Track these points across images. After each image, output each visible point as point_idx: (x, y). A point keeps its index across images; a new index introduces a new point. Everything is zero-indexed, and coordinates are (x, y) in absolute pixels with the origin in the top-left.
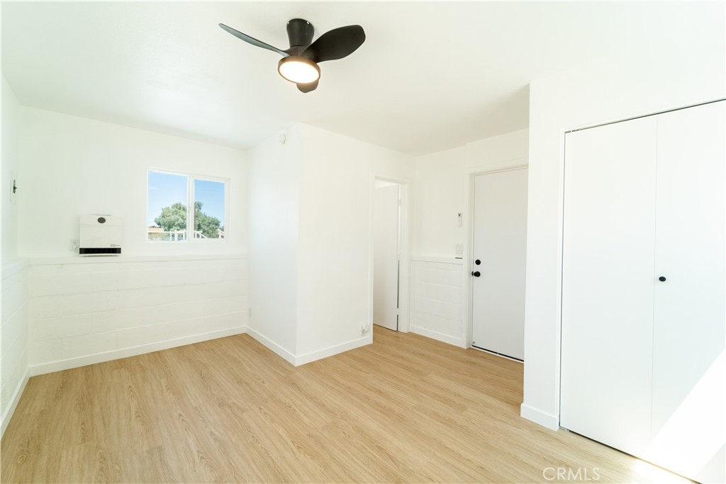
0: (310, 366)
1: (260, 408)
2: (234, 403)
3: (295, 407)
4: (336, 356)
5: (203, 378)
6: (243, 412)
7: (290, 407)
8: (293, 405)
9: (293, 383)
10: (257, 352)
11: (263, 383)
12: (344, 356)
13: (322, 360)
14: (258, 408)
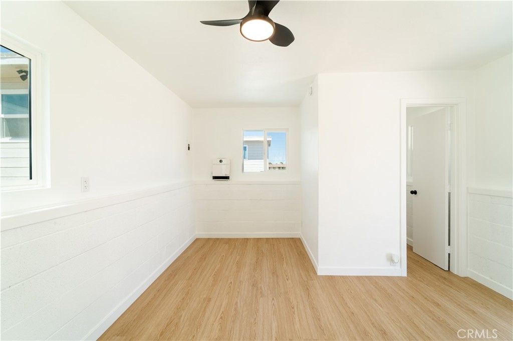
0: (331, 279)
1: (273, 299)
2: (261, 288)
3: (296, 310)
4: (359, 278)
5: (256, 263)
6: (262, 297)
7: (293, 308)
8: (295, 308)
9: (307, 288)
10: (298, 254)
11: (287, 280)
12: (366, 280)
13: (343, 276)
14: (272, 299)
